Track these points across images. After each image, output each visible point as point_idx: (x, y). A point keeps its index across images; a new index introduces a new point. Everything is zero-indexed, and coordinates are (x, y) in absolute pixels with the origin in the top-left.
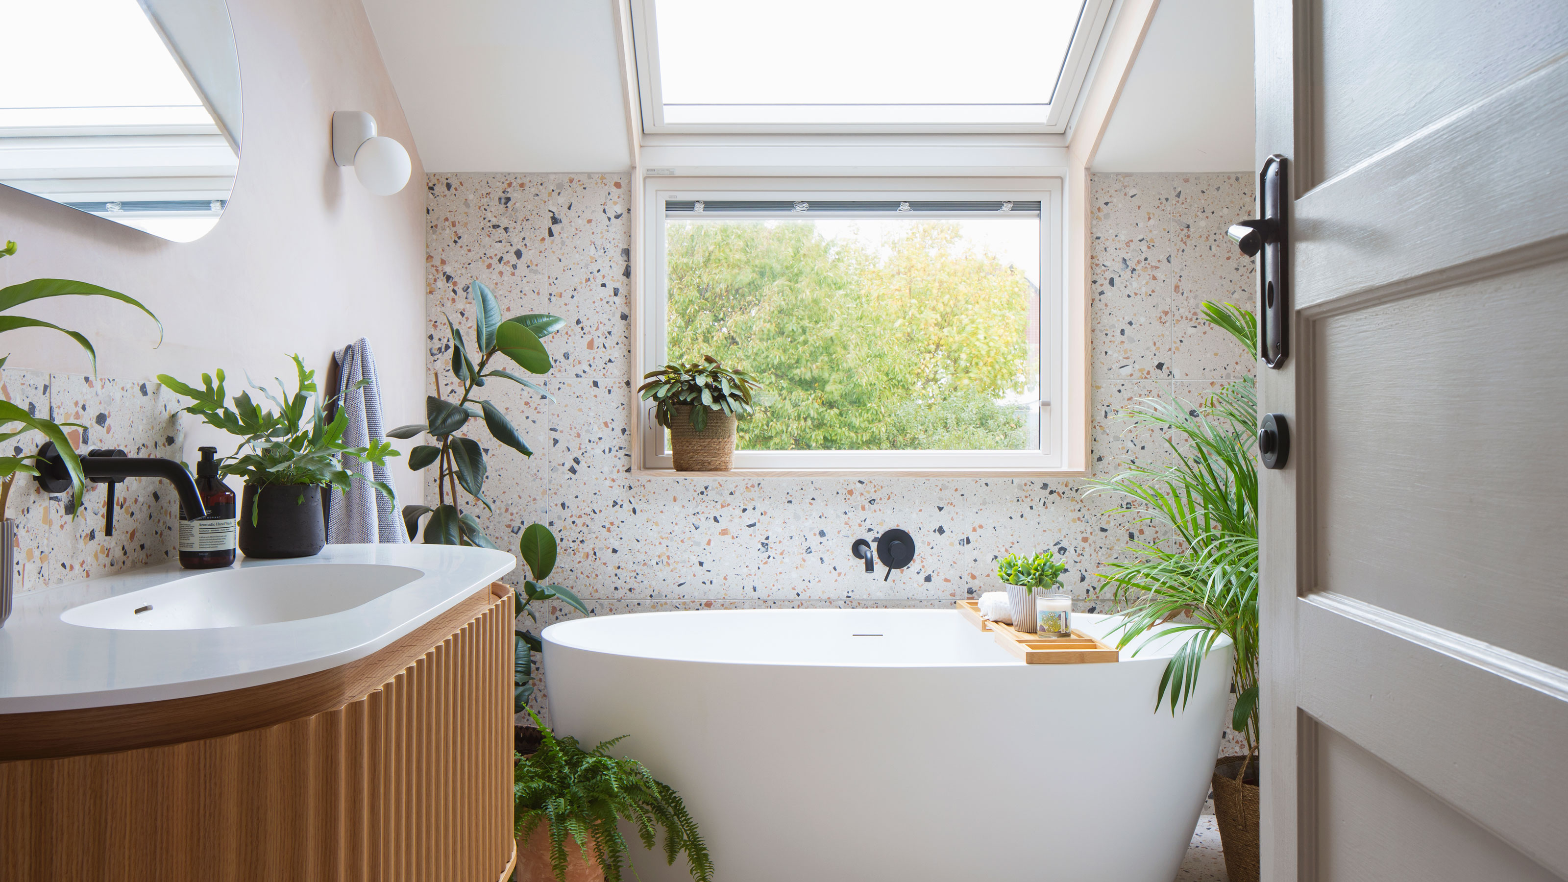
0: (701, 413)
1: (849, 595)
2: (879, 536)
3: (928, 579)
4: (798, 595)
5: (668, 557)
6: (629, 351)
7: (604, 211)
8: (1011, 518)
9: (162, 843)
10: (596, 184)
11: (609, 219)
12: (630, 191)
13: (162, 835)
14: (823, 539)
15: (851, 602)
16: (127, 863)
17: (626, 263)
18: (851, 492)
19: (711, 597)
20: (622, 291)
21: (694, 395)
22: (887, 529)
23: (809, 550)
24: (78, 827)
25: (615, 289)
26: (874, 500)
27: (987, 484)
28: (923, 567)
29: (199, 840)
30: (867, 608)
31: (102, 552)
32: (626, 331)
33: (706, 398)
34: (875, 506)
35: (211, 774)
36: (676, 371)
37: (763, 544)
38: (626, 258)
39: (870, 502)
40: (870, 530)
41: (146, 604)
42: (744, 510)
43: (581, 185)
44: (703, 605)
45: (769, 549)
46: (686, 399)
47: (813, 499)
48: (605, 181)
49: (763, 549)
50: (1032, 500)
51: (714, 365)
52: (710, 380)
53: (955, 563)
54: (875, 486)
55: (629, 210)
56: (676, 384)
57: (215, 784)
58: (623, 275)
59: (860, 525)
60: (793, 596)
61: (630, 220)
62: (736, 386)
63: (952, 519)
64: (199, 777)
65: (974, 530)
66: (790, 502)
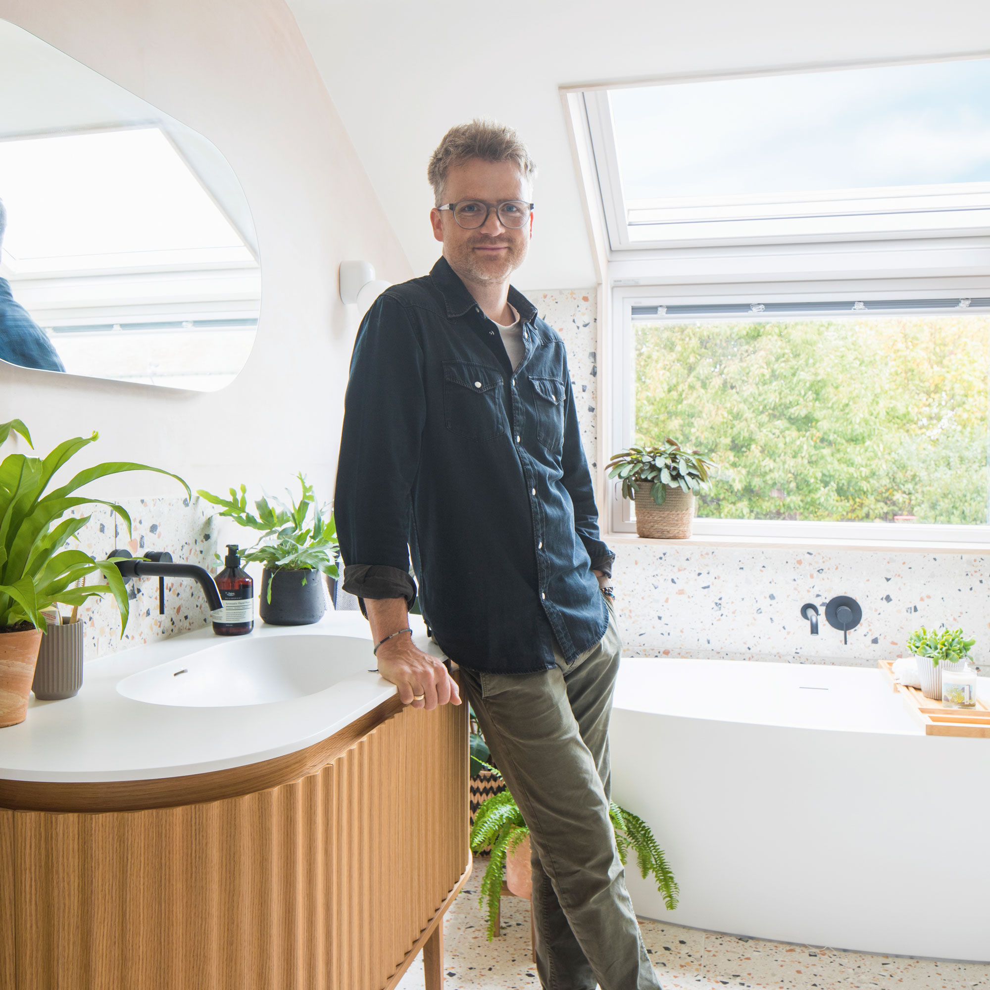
0: (660, 489)
1: (797, 651)
2: (827, 601)
3: (875, 641)
4: (749, 649)
5: (630, 611)
6: (596, 438)
7: (574, 321)
8: (960, 590)
9: (165, 875)
10: (567, 298)
11: (578, 327)
12: (596, 304)
13: (165, 870)
14: (773, 602)
15: (800, 657)
16: (142, 888)
17: (593, 364)
18: (800, 562)
19: (668, 647)
20: (590, 388)
21: (654, 474)
22: (835, 596)
23: (759, 611)
24: (109, 861)
25: (583, 386)
26: (822, 570)
27: (935, 559)
28: (870, 630)
29: (192, 874)
30: (815, 663)
31: (156, 624)
32: (593, 421)
33: (665, 477)
34: (823, 575)
35: (199, 829)
36: (639, 452)
37: (716, 603)
38: (593, 360)
39: (818, 571)
40: (818, 596)
41: (182, 669)
42: (699, 574)
43: (553, 300)
44: (661, 653)
45: (722, 608)
46: (646, 478)
47: (764, 567)
48: (574, 296)
49: (716, 608)
50: (981, 575)
51: (675, 447)
52: (669, 462)
53: (902, 628)
54: (823, 558)
55: (596, 319)
56: (638, 464)
57: (203, 836)
58: (591, 374)
59: (808, 591)
60: (744, 649)
61: (596, 328)
62: (694, 467)
63: (900, 589)
64: (191, 830)
65: (922, 599)
66: (742, 568)
